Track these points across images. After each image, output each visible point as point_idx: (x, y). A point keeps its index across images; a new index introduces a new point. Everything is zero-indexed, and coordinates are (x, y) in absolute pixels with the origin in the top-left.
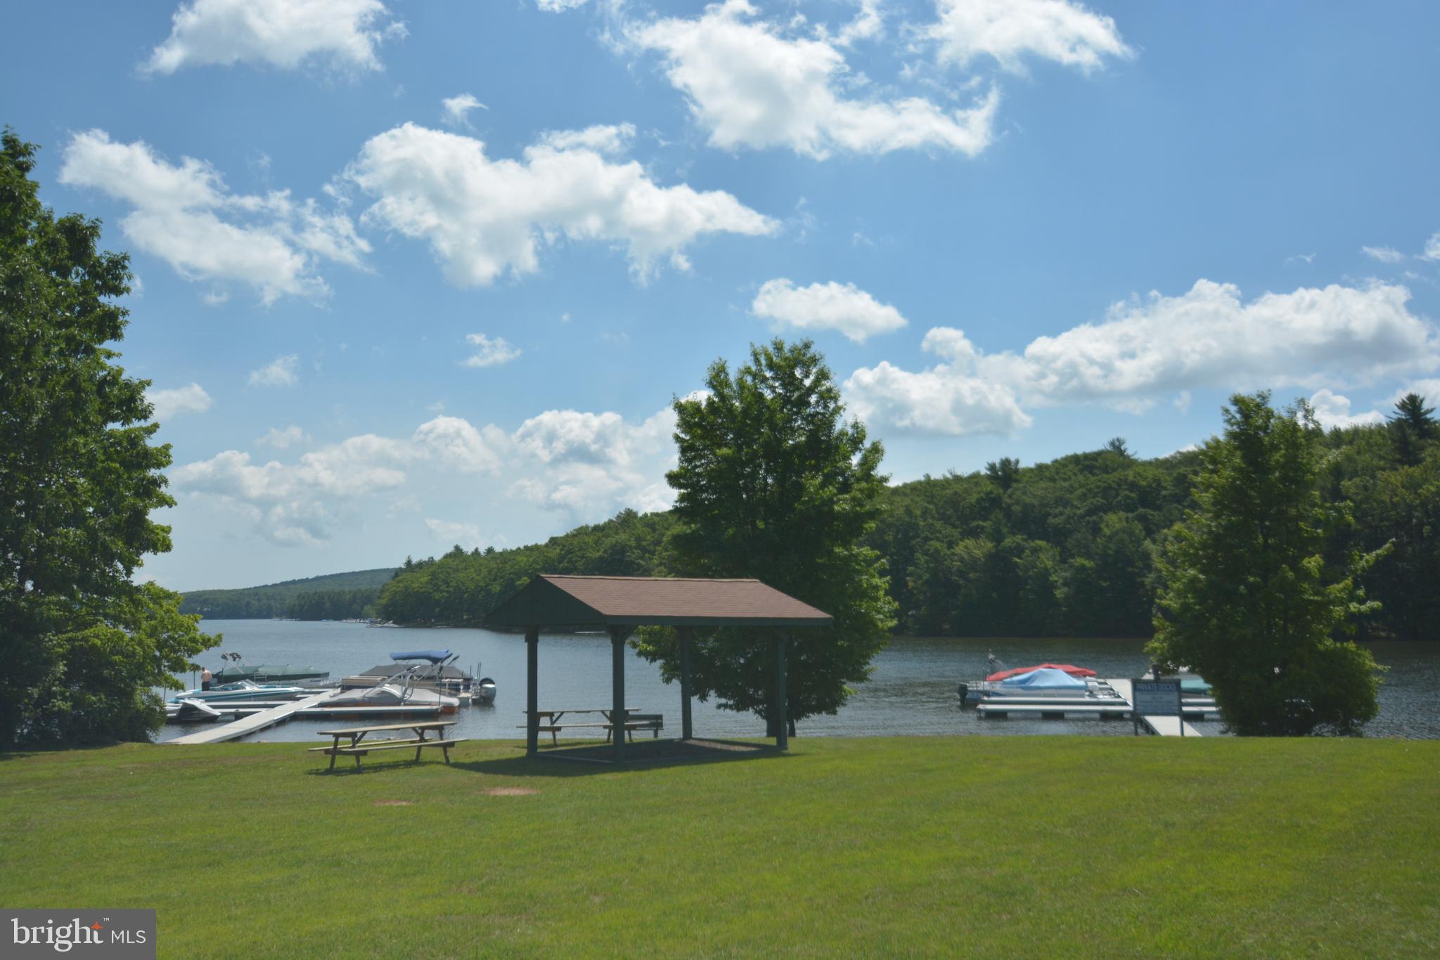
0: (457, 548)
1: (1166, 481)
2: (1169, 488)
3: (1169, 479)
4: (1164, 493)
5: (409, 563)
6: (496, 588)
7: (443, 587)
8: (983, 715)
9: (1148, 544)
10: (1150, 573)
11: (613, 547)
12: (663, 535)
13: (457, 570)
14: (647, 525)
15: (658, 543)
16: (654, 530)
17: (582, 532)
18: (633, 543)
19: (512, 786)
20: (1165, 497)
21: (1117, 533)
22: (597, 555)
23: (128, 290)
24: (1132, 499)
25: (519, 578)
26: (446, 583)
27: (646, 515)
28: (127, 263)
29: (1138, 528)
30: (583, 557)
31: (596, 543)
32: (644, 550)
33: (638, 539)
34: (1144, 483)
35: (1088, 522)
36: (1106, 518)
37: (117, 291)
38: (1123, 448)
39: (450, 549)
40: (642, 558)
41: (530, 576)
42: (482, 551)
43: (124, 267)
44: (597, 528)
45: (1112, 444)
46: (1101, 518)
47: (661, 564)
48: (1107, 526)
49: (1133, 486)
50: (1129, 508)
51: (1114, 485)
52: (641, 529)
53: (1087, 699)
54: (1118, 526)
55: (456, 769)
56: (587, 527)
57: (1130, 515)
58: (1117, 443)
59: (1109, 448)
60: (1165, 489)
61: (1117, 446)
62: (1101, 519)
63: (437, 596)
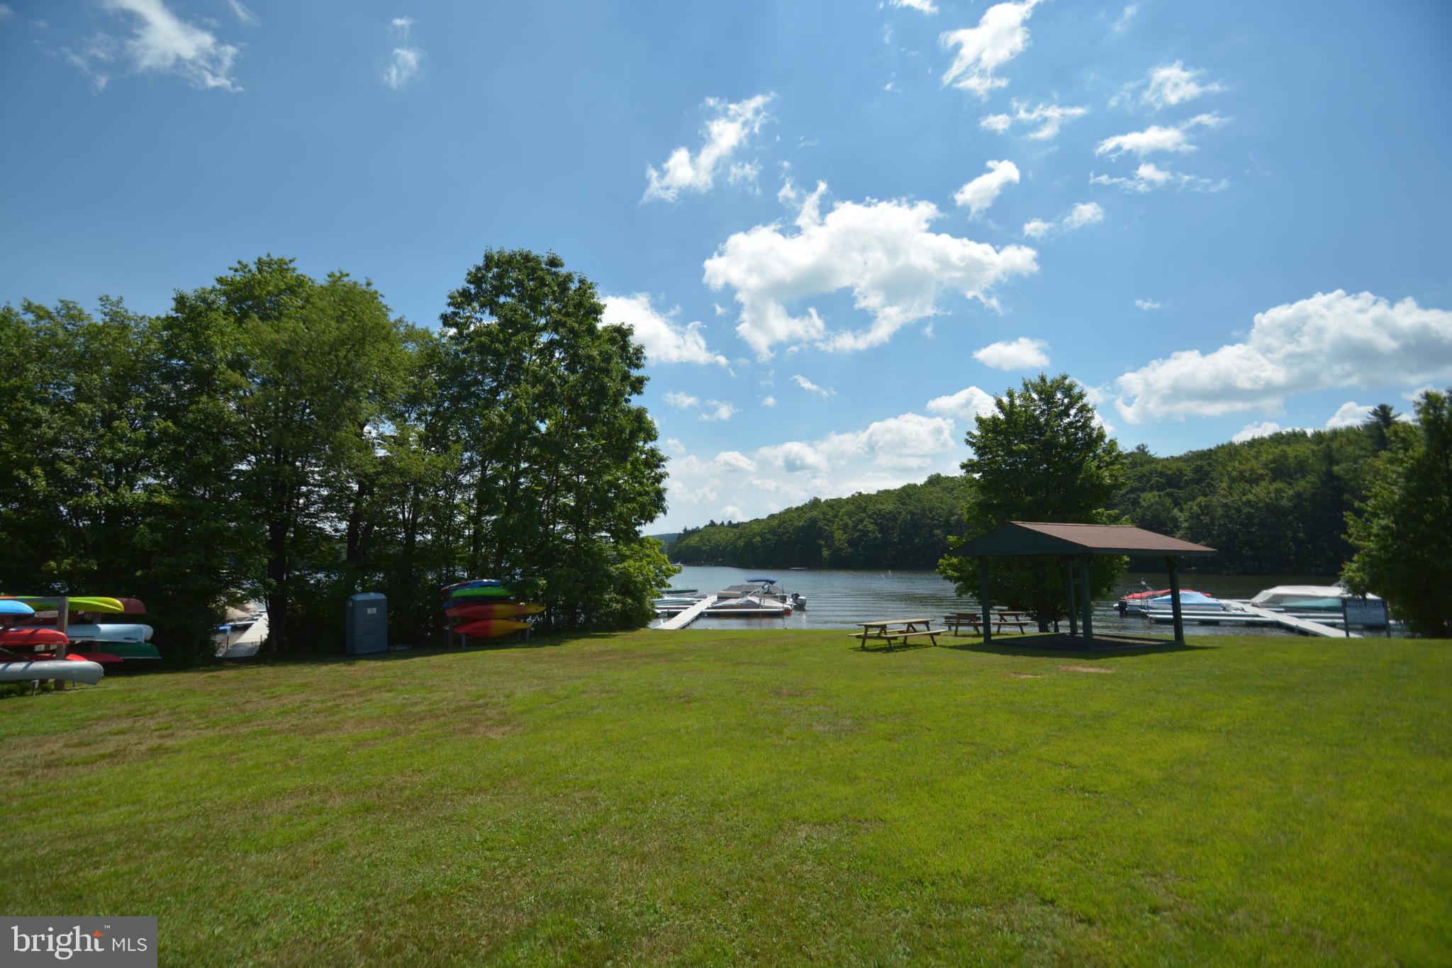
0: (712, 521)
1: (1186, 470)
2: (1189, 474)
3: (1189, 469)
4: (1185, 478)
5: (685, 530)
6: (741, 543)
7: (708, 543)
8: (1153, 621)
9: (1176, 512)
10: (1178, 530)
11: (811, 518)
12: (839, 512)
13: (714, 534)
14: (829, 506)
15: (836, 516)
16: (833, 509)
17: (788, 511)
18: (821, 517)
19: (1092, 666)
20: (1186, 480)
21: (1152, 505)
22: (801, 524)
23: (643, 366)
24: (1162, 483)
25: (755, 538)
26: (709, 541)
27: (827, 500)
28: (643, 350)
29: (1168, 501)
30: (792, 525)
31: (799, 517)
32: (828, 521)
33: (824, 514)
34: (1171, 472)
35: (1129, 499)
36: (1143, 495)
37: (638, 366)
38: (1146, 450)
39: (708, 523)
40: (827, 525)
41: (761, 537)
42: (726, 523)
43: (642, 353)
44: (797, 508)
45: (1138, 448)
46: (1139, 495)
47: (839, 529)
48: (1145, 500)
49: (1162, 474)
50: (1159, 488)
51: (1147, 474)
52: (825, 508)
53: (1223, 612)
54: (1153, 501)
55: (964, 652)
56: (791, 508)
57: (1162, 493)
58: (1142, 447)
59: (1136, 451)
60: (1186, 475)
61: (1142, 450)
62: (1139, 497)
63: (704, 548)
